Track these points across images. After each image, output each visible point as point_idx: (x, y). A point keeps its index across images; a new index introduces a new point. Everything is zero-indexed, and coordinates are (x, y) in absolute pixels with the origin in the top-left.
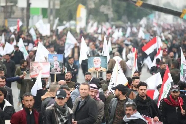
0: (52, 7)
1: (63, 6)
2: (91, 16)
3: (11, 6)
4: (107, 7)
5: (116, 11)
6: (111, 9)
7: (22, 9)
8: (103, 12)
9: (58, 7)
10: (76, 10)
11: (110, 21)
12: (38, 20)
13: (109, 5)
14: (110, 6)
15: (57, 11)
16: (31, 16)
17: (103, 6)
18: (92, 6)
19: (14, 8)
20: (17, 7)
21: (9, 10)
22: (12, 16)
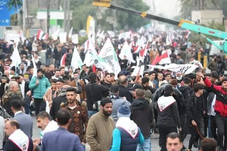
0: (67, 18)
1: (75, 17)
2: (99, 25)
3: (31, 18)
4: (112, 18)
5: (120, 22)
6: (116, 20)
7: (41, 21)
8: (109, 22)
9: (71, 18)
10: (86, 21)
11: (114, 30)
12: (57, 29)
13: (113, 16)
14: (115, 17)
15: (71, 21)
16: (51, 26)
17: (108, 17)
18: (100, 17)
19: (34, 20)
20: (36, 19)
21: (30, 21)
22: (32, 27)
